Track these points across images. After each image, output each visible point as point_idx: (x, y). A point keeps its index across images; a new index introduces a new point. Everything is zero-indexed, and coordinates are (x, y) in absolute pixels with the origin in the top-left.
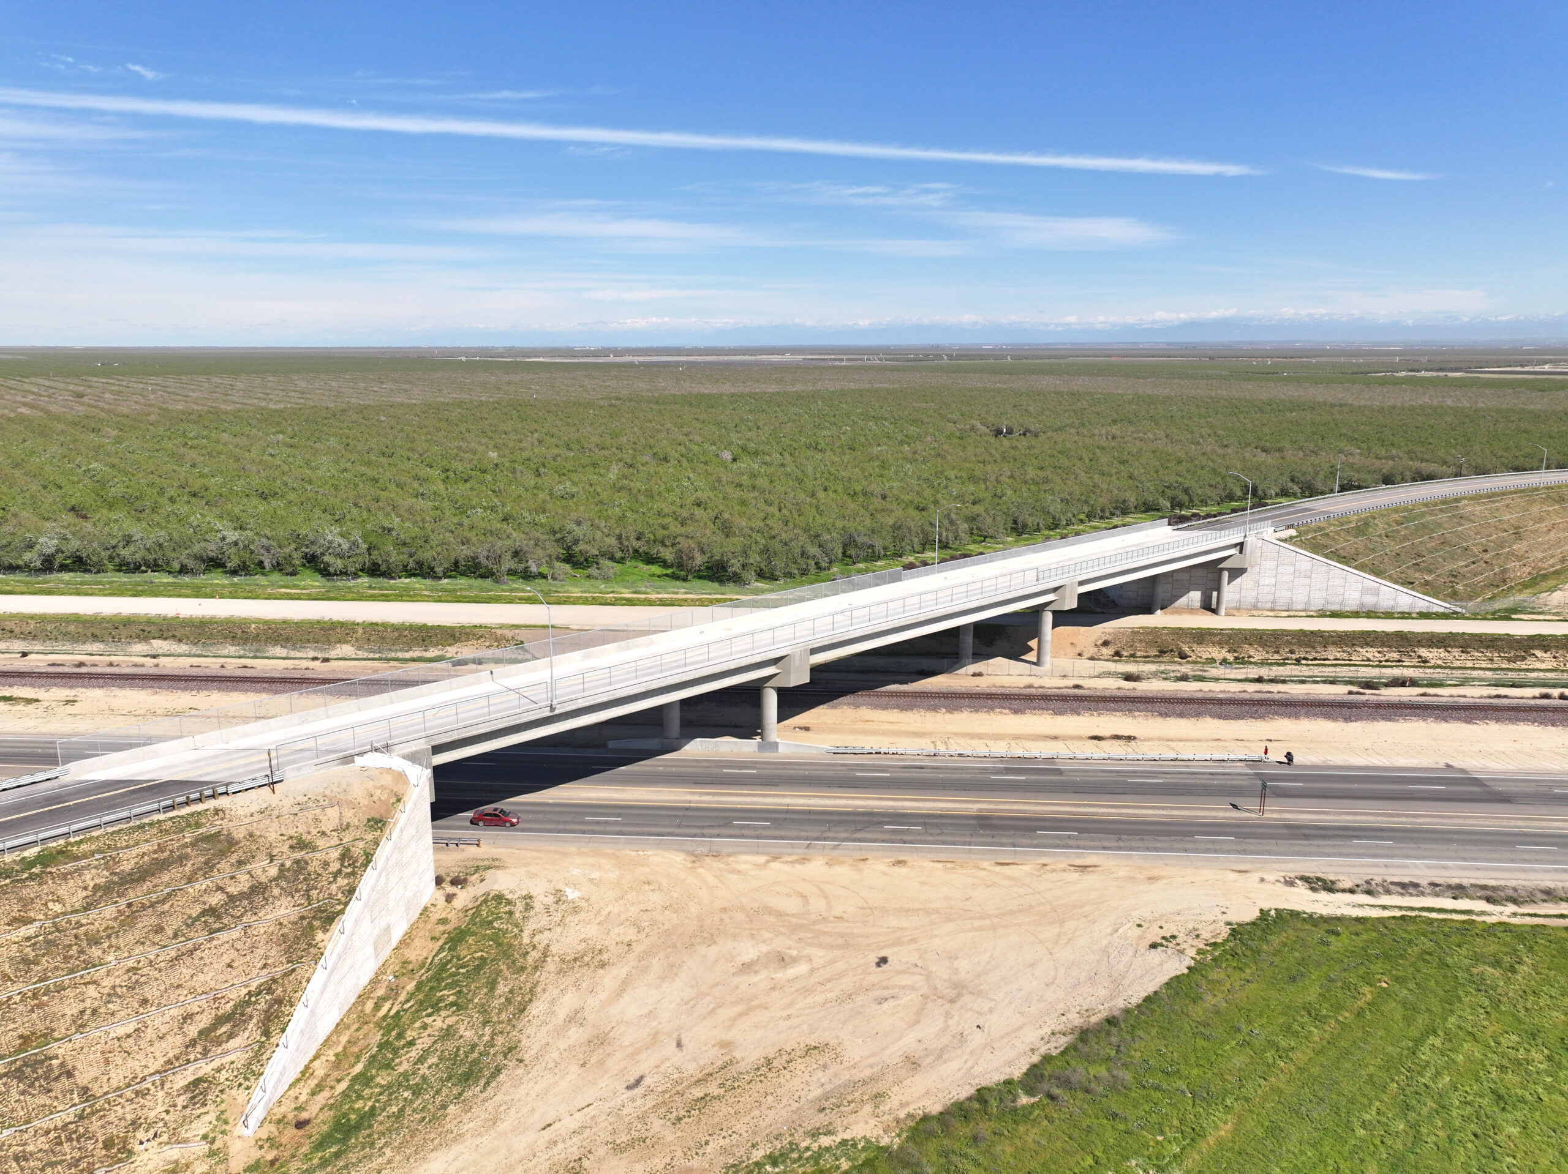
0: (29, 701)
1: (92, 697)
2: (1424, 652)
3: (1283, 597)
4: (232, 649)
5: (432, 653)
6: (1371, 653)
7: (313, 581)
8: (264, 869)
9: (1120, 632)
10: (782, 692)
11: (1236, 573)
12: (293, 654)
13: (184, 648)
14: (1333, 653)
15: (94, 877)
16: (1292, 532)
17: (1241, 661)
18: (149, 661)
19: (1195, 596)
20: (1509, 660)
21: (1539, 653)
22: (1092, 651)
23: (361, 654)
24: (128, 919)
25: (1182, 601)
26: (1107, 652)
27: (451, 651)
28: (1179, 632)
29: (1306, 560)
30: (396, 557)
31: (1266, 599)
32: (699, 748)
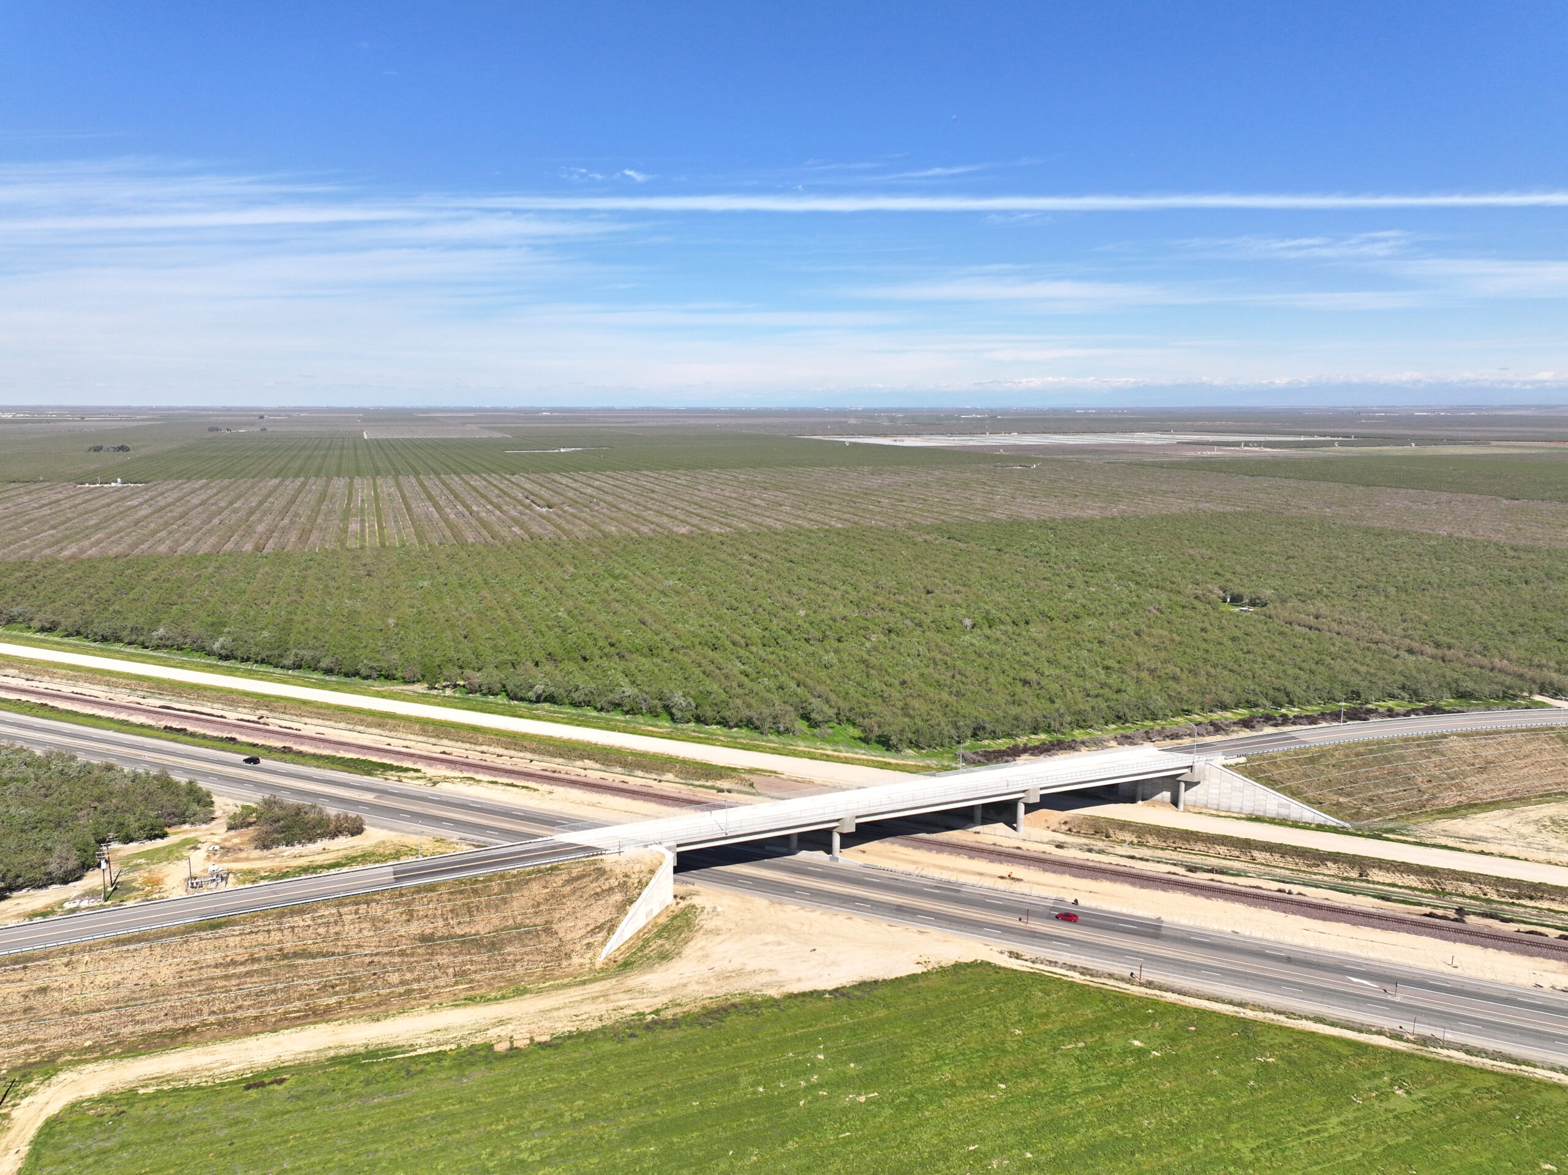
0: (535, 790)
1: (560, 791)
2: (1256, 854)
3: (1225, 803)
4: (619, 770)
5: (709, 783)
6: (1222, 850)
7: (666, 724)
8: (614, 882)
9: (1076, 817)
11: (1190, 785)
12: (647, 775)
13: (598, 766)
14: (1199, 846)
15: (565, 877)
16: (1243, 760)
17: (1141, 844)
18: (583, 772)
19: (1166, 795)
20: (1308, 866)
21: (1329, 864)
22: (1055, 826)
23: (678, 780)
24: (574, 892)
25: (1158, 797)
26: (1065, 828)
27: (719, 784)
28: (1111, 822)
29: (1239, 780)
30: (709, 713)
32: (804, 855)
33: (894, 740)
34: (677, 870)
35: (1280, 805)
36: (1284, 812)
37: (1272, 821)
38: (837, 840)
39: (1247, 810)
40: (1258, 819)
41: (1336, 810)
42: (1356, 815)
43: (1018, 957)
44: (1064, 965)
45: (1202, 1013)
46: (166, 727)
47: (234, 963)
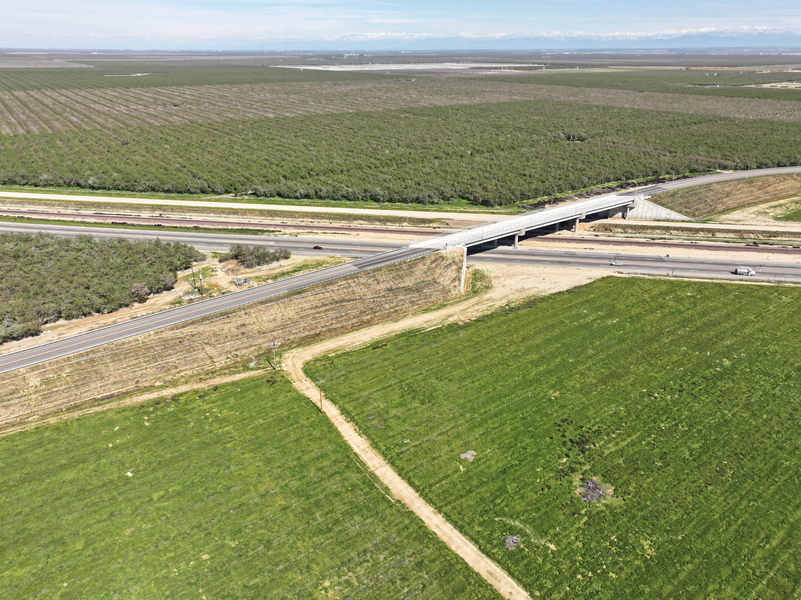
1: (362, 234)
2: (672, 231)
3: (644, 215)
5: (427, 225)
6: (659, 231)
7: (376, 204)
9: (596, 224)
10: (519, 237)
11: (631, 208)
13: (366, 223)
14: (649, 231)
16: (650, 197)
17: (625, 232)
19: (620, 214)
20: (693, 234)
21: (700, 232)
22: (588, 229)
23: (410, 225)
25: (616, 215)
26: (592, 229)
27: (431, 225)
28: (611, 225)
29: (651, 205)
30: (396, 197)
31: (639, 215)
32: (501, 248)
33: (492, 201)
34: (468, 254)
35: (667, 214)
36: (668, 217)
37: (664, 220)
38: (517, 238)
39: (653, 217)
40: (658, 220)
41: (687, 214)
42: (694, 216)
43: (621, 273)
44: (640, 274)
45: (702, 283)
46: (113, 223)
47: (317, 307)
